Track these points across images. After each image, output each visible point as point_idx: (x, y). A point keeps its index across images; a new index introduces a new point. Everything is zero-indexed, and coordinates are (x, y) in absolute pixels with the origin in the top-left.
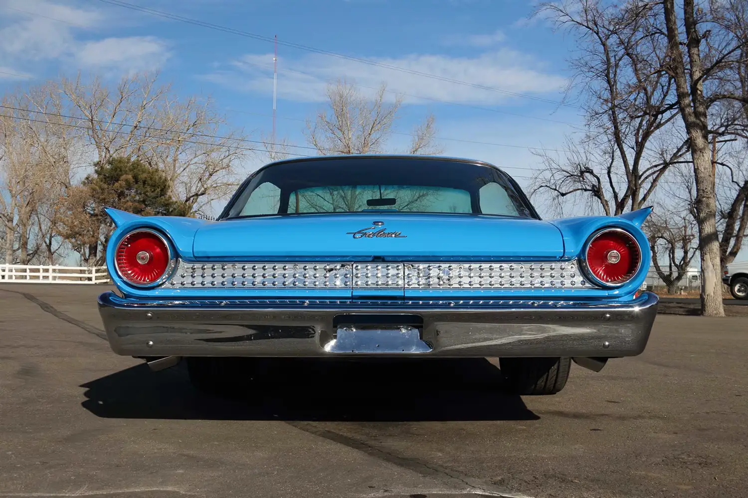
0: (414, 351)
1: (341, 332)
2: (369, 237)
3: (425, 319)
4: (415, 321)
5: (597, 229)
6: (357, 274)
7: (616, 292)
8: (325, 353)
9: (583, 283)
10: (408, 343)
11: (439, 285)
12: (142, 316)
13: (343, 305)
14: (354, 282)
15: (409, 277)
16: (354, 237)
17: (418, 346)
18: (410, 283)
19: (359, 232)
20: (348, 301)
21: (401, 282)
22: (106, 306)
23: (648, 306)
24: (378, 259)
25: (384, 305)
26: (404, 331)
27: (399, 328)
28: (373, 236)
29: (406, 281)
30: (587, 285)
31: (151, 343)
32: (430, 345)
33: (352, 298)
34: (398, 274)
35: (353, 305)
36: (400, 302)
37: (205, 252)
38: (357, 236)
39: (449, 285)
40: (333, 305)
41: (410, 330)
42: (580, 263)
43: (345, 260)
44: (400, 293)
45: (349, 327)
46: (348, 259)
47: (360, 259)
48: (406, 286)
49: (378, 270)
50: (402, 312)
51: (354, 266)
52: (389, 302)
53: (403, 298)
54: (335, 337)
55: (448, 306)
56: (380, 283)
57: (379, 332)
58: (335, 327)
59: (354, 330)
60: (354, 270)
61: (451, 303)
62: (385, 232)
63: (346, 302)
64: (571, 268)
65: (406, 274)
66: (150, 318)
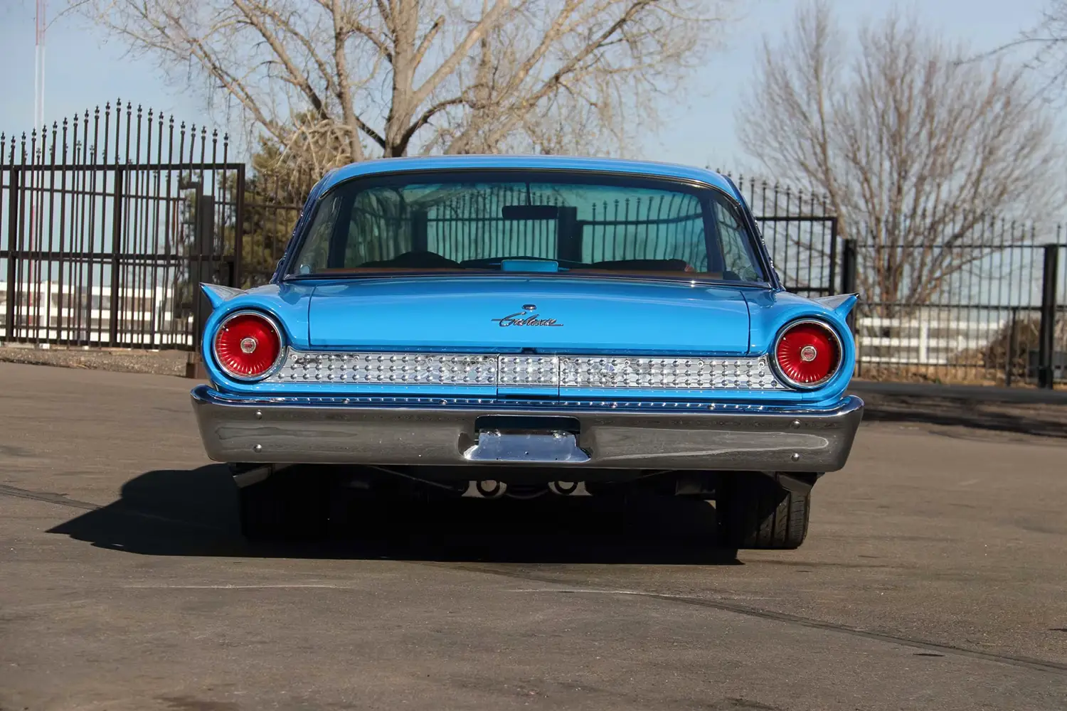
0: (569, 460)
1: (484, 436)
2: (518, 324)
3: (581, 423)
4: (571, 426)
5: (791, 318)
6: (503, 368)
7: (812, 395)
8: (465, 462)
9: (774, 383)
10: (563, 451)
11: (601, 383)
12: (250, 416)
13: (485, 405)
14: (499, 378)
15: (565, 373)
16: (500, 325)
17: (574, 454)
18: (566, 380)
19: (506, 319)
20: (492, 401)
21: (555, 379)
22: (205, 402)
23: (848, 412)
24: (528, 351)
25: (535, 406)
26: (557, 436)
27: (552, 434)
28: (523, 324)
29: (562, 377)
30: (779, 386)
31: (259, 447)
32: (588, 453)
33: (498, 396)
34: (552, 369)
35: (496, 405)
36: (553, 403)
37: (324, 340)
38: (505, 323)
39: (613, 383)
40: (473, 405)
41: (566, 435)
42: (771, 358)
43: (489, 352)
44: (554, 392)
45: (493, 432)
46: (492, 350)
47: (507, 351)
48: (562, 383)
49: (528, 363)
50: (556, 414)
51: (500, 358)
52: (541, 402)
53: (558, 398)
54: (477, 443)
55: (608, 408)
56: (530, 379)
57: (529, 437)
58: (477, 431)
59: (499, 435)
60: (500, 363)
61: (612, 405)
62: (538, 319)
63: (489, 401)
64: (760, 366)
65: (561, 370)
66: (260, 418)
